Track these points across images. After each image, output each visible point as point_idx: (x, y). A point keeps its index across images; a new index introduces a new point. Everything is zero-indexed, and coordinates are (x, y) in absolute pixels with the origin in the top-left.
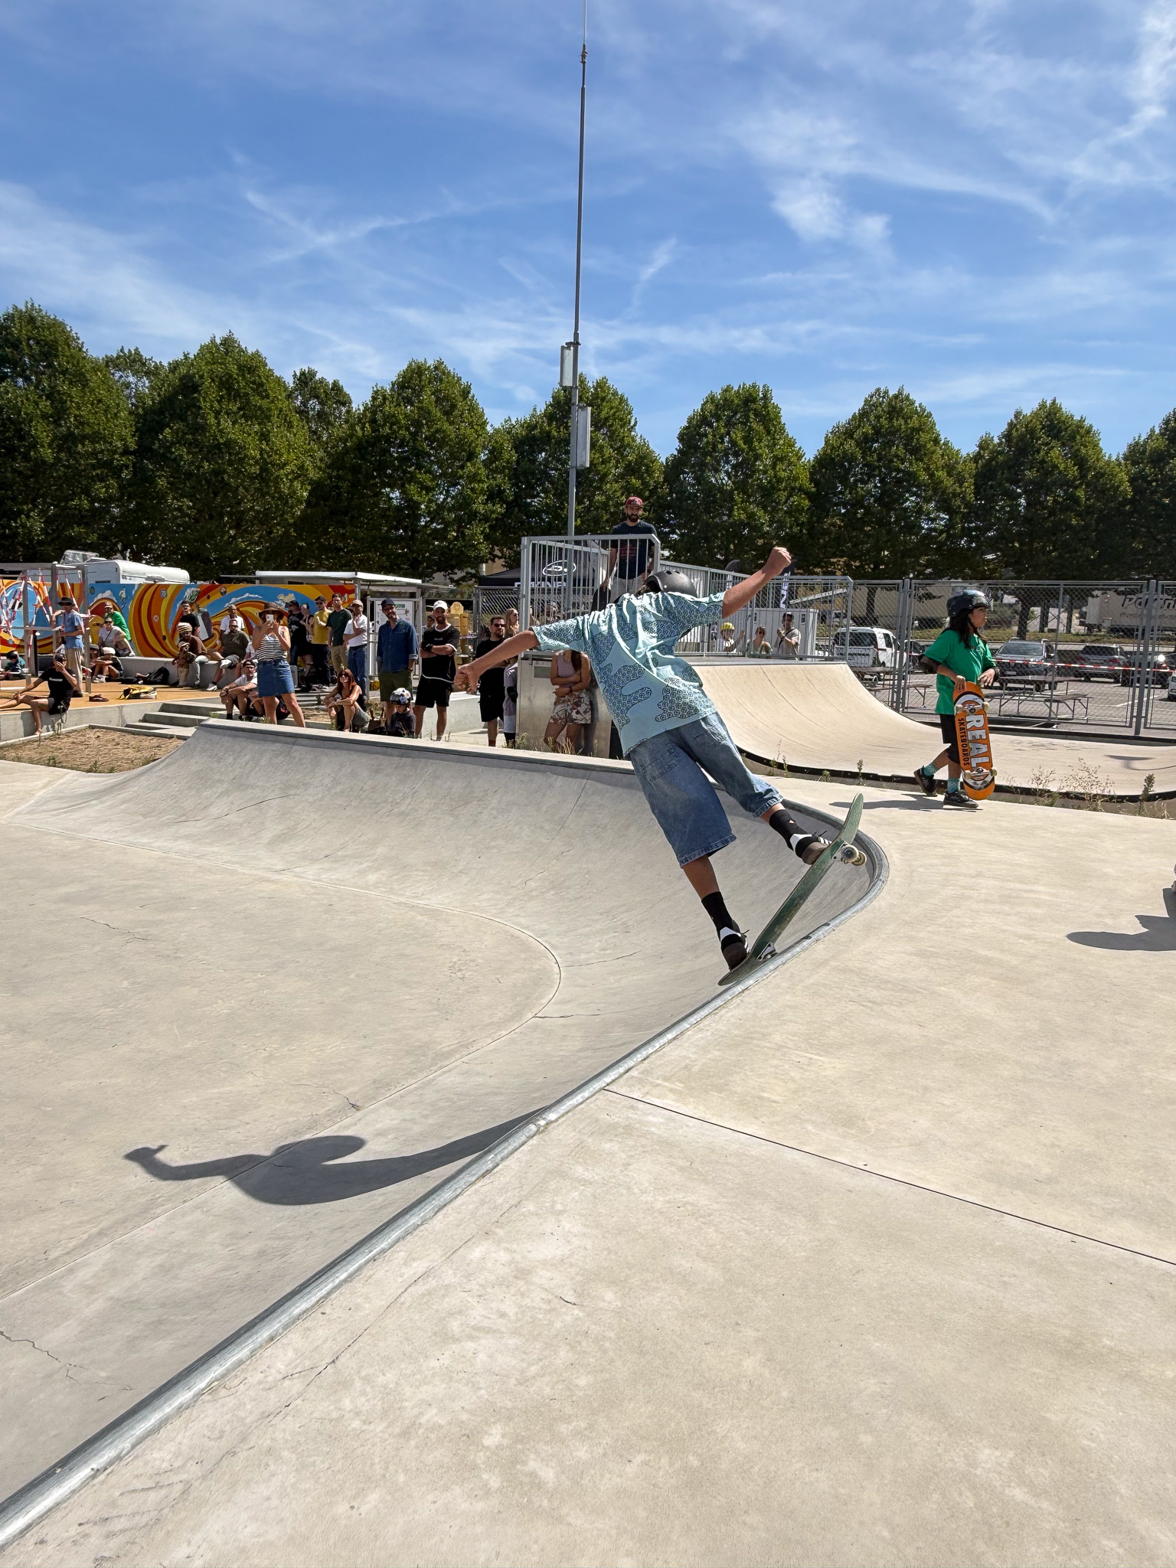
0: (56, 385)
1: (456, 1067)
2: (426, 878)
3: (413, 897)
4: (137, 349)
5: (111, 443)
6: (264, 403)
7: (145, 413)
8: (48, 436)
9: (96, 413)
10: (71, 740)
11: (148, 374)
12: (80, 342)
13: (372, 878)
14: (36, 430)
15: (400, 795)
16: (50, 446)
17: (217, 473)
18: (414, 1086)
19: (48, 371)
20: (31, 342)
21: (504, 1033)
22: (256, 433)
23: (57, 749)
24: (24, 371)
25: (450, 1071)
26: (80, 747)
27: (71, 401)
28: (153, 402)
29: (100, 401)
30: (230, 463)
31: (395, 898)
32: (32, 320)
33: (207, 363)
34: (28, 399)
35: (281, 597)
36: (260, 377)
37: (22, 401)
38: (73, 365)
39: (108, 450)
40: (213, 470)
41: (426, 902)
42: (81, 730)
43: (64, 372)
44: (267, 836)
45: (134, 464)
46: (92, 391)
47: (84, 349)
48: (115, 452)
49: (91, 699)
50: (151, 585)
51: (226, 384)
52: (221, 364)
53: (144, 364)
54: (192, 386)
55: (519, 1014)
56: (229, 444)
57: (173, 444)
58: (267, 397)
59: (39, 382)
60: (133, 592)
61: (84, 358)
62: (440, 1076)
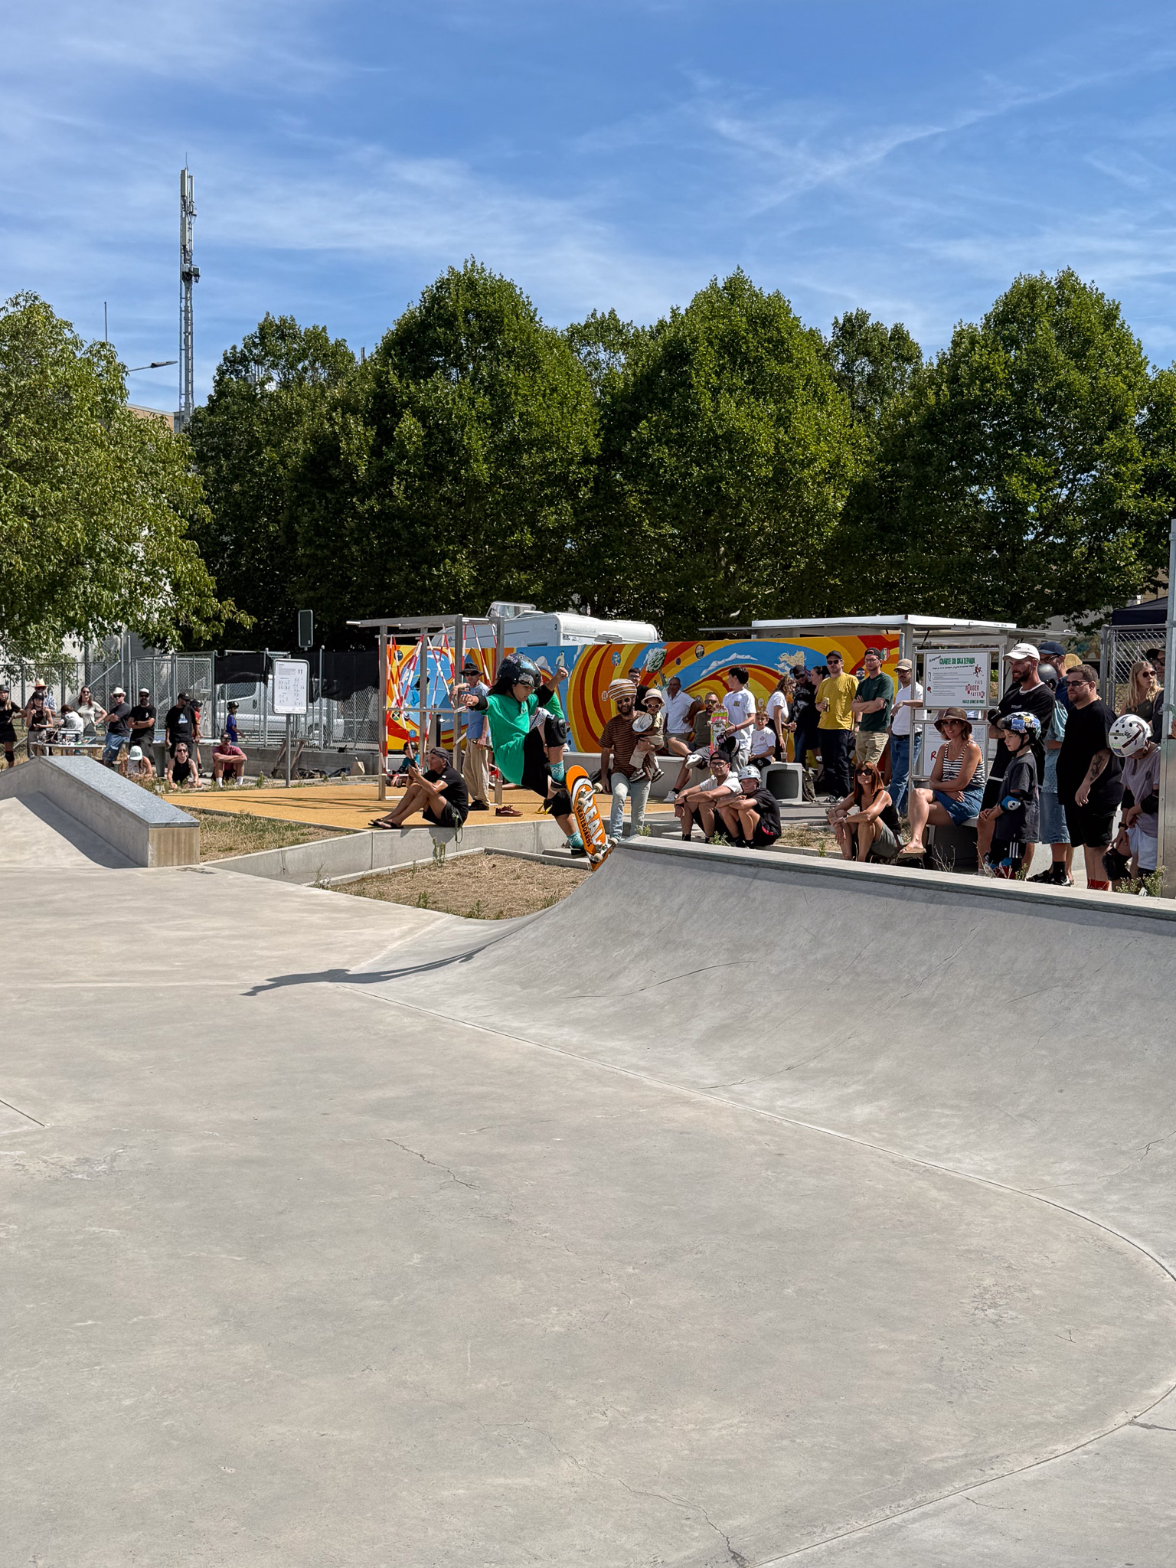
0: (498, 373)
1: (955, 1506)
2: (956, 1120)
3: (929, 1154)
4: (612, 312)
5: (565, 450)
6: (785, 370)
7: (614, 403)
8: (484, 445)
9: (548, 407)
10: (457, 870)
11: (624, 345)
12: (532, 308)
13: (862, 1112)
14: (469, 438)
15: (923, 969)
16: (486, 459)
17: (711, 481)
18: (859, 1534)
19: (489, 355)
20: (470, 316)
21: (1061, 1448)
22: (770, 416)
23: (435, 883)
24: (458, 357)
25: (936, 1513)
26: (467, 880)
27: (516, 394)
28: (626, 385)
29: (554, 390)
30: (731, 465)
31: (895, 1153)
32: (472, 285)
33: (705, 319)
34: (461, 396)
35: (784, 657)
36: (778, 330)
37: (453, 400)
38: (522, 343)
39: (562, 460)
40: (706, 478)
41: (950, 1165)
42: (472, 856)
43: (509, 354)
44: (700, 1026)
45: (596, 478)
46: (545, 376)
47: (537, 319)
48: (571, 462)
49: (499, 812)
50: (600, 647)
51: (730, 348)
52: (724, 317)
53: (620, 332)
54: (680, 356)
55: (1096, 1415)
56: (730, 437)
57: (650, 443)
58: (789, 359)
59: (477, 370)
60: (575, 657)
61: (536, 331)
62: (914, 1520)
